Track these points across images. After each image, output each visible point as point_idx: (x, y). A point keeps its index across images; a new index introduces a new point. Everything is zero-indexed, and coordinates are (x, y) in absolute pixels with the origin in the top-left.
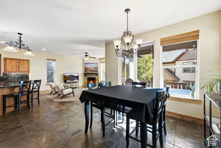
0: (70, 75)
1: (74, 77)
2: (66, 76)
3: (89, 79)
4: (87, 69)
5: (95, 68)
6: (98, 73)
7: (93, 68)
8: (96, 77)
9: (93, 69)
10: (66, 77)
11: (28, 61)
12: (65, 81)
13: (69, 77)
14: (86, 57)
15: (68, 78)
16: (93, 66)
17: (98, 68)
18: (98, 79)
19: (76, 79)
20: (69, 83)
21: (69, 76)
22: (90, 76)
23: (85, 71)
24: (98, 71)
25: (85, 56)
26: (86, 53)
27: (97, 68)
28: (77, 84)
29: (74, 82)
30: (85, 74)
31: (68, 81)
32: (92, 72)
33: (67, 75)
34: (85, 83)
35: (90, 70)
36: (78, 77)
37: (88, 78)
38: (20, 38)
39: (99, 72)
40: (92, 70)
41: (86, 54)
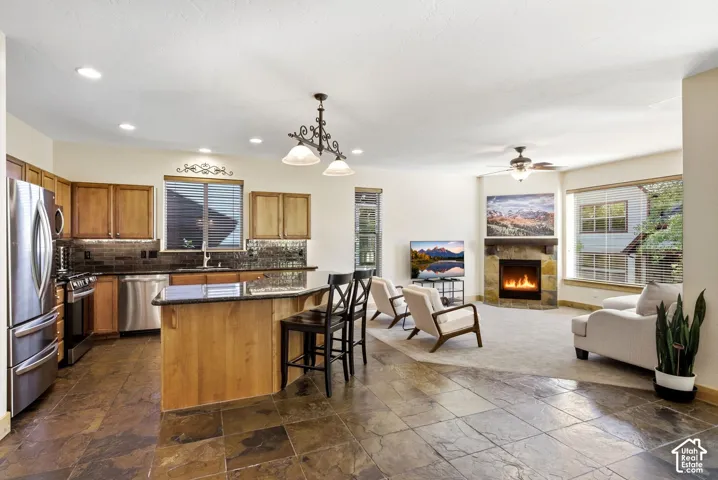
0: (432, 248)
1: (450, 259)
2: (415, 253)
3: (509, 268)
4: (497, 224)
5: (536, 216)
6: (554, 242)
7: (526, 216)
8: (544, 258)
9: (529, 223)
10: (416, 257)
11: (307, 197)
12: (414, 274)
13: (427, 257)
14: (521, 168)
15: (427, 262)
16: (525, 210)
17: (553, 216)
18: (552, 270)
19: (453, 266)
20: (427, 280)
21: (429, 252)
22: (513, 254)
23: (490, 232)
24: (552, 233)
25: (514, 162)
26: (520, 149)
27: (549, 217)
28: (458, 285)
29: (443, 280)
30: (491, 247)
31: (424, 273)
32: (521, 237)
33: (422, 251)
34: (487, 283)
35: (515, 226)
36: (460, 258)
37: (502, 262)
38: (321, 110)
39: (558, 235)
40: (527, 228)
41: (517, 155)
